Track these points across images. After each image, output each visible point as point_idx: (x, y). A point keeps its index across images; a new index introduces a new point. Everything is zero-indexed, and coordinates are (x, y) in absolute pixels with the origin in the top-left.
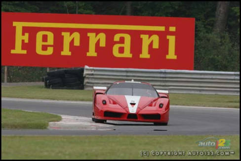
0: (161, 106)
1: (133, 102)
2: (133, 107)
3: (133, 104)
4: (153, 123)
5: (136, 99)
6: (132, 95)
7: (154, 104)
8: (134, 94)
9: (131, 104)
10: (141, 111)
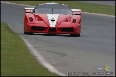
0: (74, 21)
1: (53, 19)
2: (53, 22)
3: (53, 20)
4: (70, 35)
5: (56, 16)
6: (53, 14)
7: (69, 20)
8: (54, 13)
9: (52, 20)
10: (59, 26)
